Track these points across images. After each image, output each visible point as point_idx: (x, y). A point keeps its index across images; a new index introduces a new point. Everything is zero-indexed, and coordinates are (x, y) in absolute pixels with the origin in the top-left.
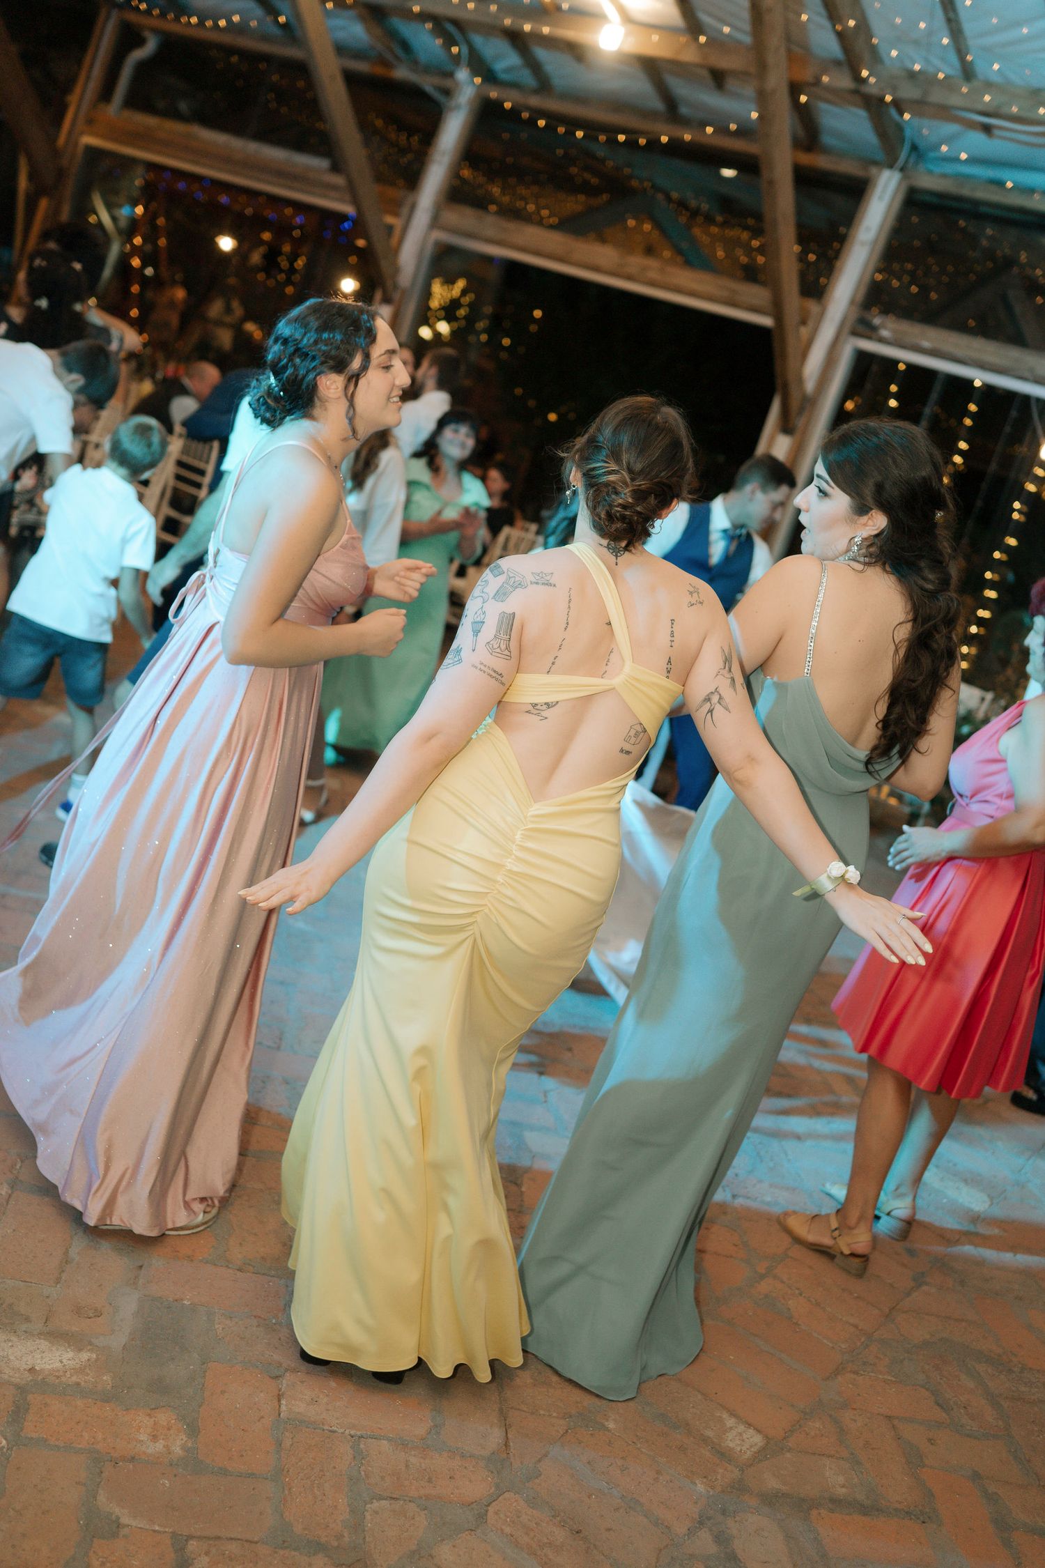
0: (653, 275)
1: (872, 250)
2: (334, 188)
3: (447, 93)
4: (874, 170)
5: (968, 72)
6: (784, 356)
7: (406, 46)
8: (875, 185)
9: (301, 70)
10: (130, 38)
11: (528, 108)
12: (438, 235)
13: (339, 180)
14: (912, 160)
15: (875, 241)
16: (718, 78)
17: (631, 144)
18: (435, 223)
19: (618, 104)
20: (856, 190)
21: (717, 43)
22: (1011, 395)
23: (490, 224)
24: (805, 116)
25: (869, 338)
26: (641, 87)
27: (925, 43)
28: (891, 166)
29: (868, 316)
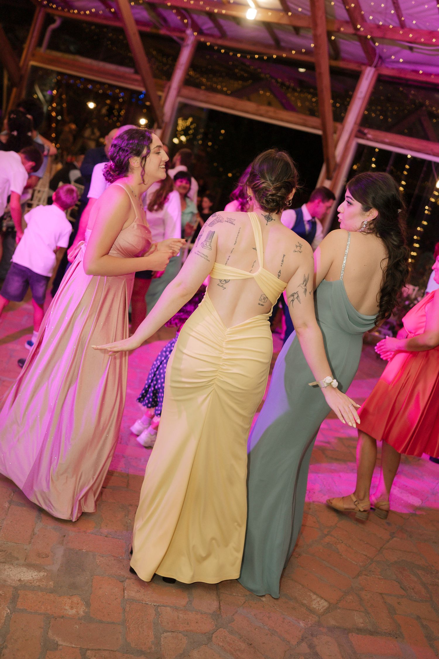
0: (271, 114)
1: (363, 102)
2: (136, 80)
3: (183, 39)
4: (363, 67)
5: (402, 25)
6: (327, 147)
7: (164, 20)
8: (364, 74)
10: (49, 19)
11: (218, 45)
12: (180, 99)
13: (137, 77)
14: (379, 63)
15: (365, 97)
16: (297, 30)
17: (261, 59)
18: (179, 94)
19: (255, 42)
20: (356, 76)
21: (296, 15)
22: (423, 161)
23: (202, 94)
24: (334, 45)
25: (363, 138)
26: (265, 35)
27: (384, 13)
28: (370, 65)
29: (362, 129)
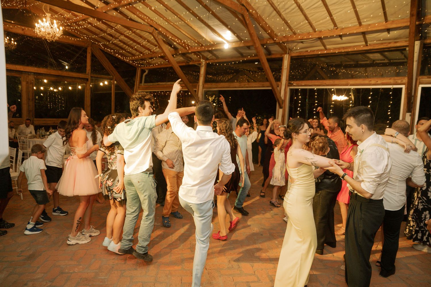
1: (287, 70)
4: (283, 55)
5: (295, 33)
6: (276, 94)
8: (284, 58)
9: (172, 68)
11: (214, 63)
12: (204, 90)
14: (290, 51)
15: (287, 68)
16: (249, 47)
17: (235, 63)
19: (232, 57)
20: (281, 60)
21: (245, 42)
22: (323, 89)
24: (267, 49)
25: (292, 86)
27: (284, 31)
28: (286, 54)
29: (290, 82)
